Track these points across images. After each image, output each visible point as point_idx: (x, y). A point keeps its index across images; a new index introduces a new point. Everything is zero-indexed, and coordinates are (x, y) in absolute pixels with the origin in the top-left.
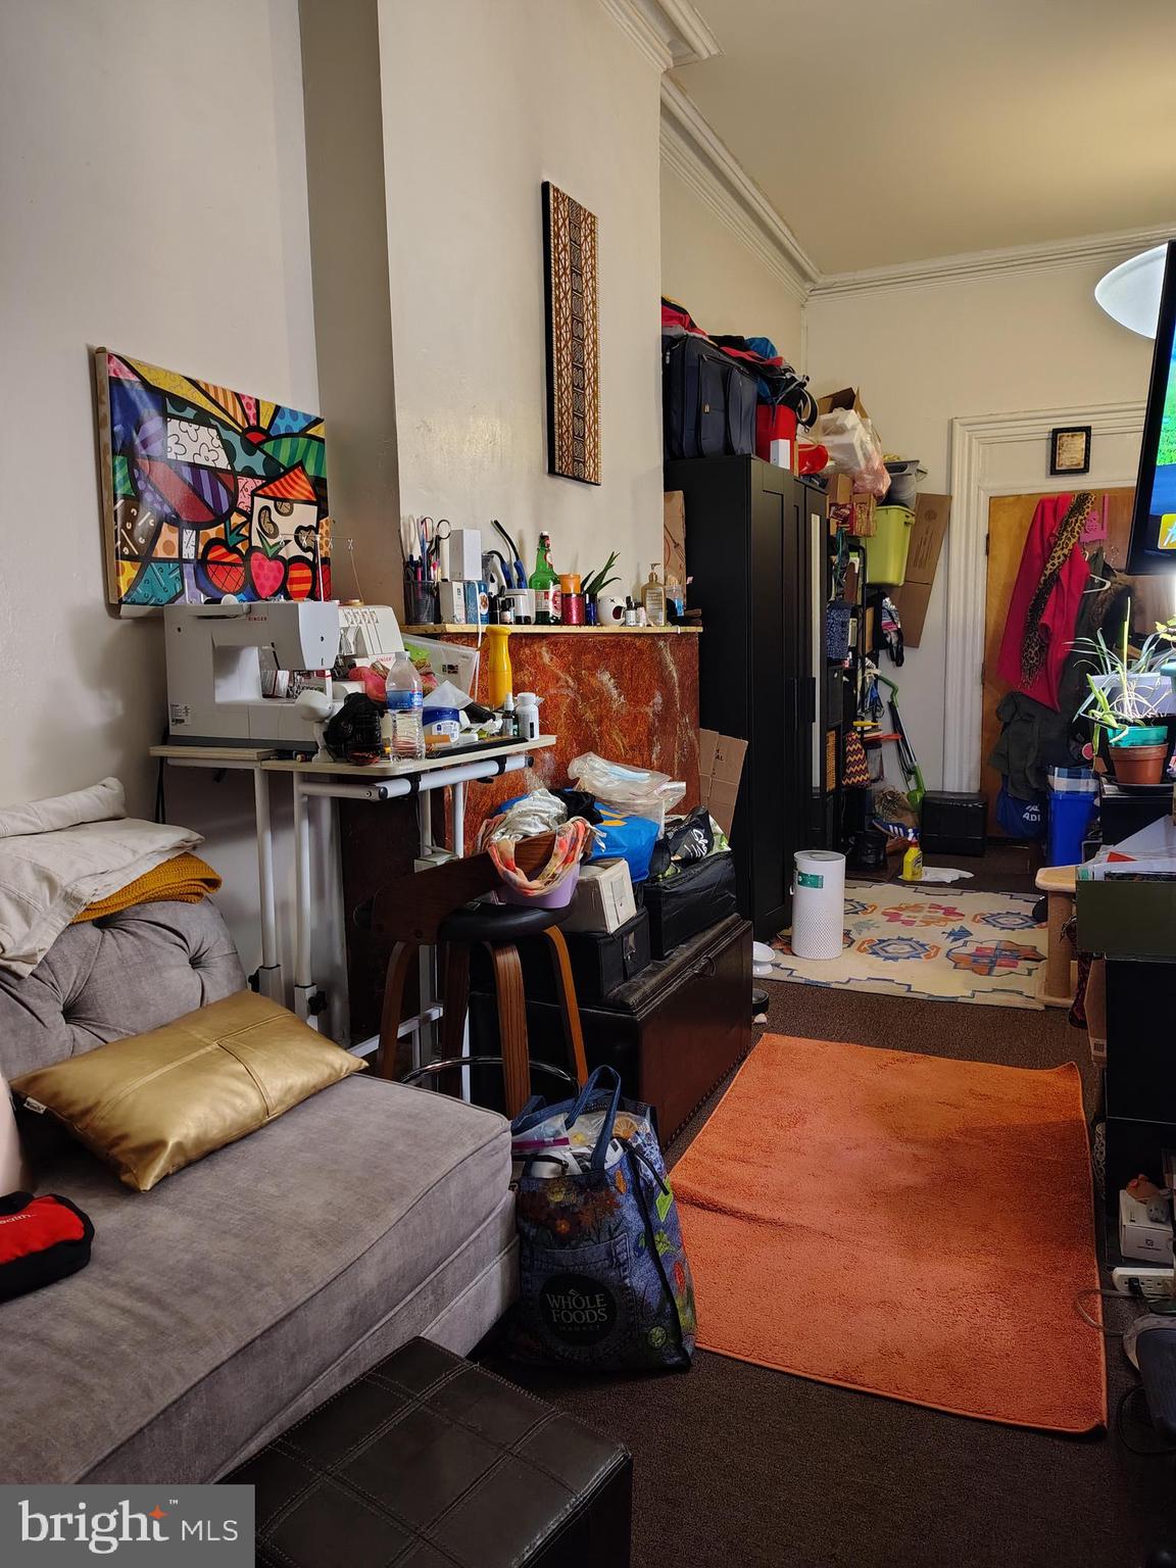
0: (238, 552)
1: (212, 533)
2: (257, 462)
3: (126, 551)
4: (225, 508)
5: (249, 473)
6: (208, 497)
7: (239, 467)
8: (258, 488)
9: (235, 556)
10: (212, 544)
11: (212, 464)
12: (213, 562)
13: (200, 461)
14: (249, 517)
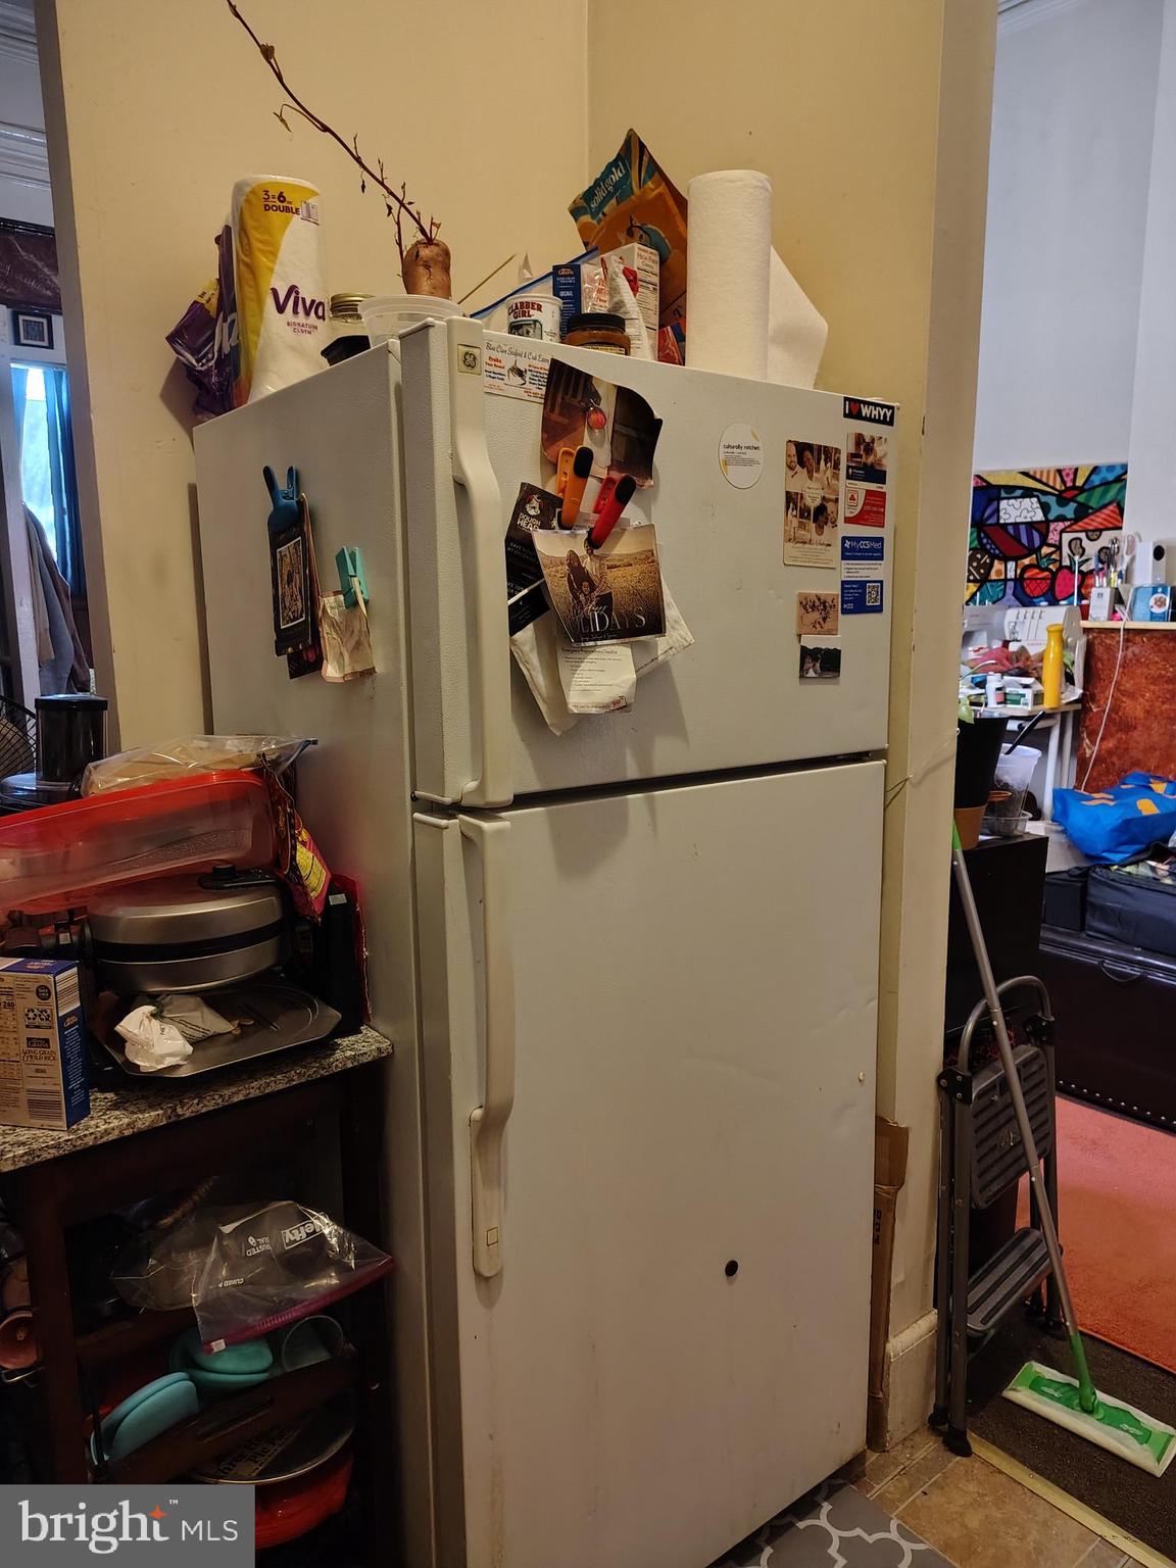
0: (1050, 570)
1: (1026, 561)
2: (1069, 511)
3: (972, 578)
4: (1037, 543)
5: (1061, 518)
6: (1024, 540)
7: (1051, 516)
8: (1066, 527)
9: (1047, 573)
10: (1026, 568)
11: (1029, 520)
12: (1028, 579)
13: (1019, 520)
14: (1059, 548)
